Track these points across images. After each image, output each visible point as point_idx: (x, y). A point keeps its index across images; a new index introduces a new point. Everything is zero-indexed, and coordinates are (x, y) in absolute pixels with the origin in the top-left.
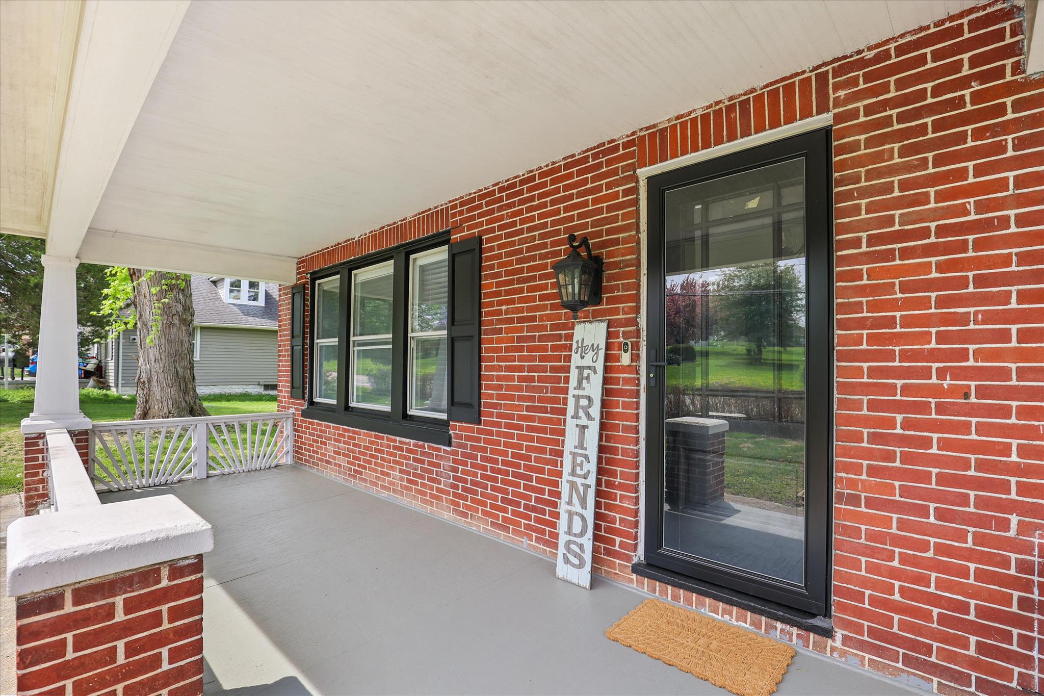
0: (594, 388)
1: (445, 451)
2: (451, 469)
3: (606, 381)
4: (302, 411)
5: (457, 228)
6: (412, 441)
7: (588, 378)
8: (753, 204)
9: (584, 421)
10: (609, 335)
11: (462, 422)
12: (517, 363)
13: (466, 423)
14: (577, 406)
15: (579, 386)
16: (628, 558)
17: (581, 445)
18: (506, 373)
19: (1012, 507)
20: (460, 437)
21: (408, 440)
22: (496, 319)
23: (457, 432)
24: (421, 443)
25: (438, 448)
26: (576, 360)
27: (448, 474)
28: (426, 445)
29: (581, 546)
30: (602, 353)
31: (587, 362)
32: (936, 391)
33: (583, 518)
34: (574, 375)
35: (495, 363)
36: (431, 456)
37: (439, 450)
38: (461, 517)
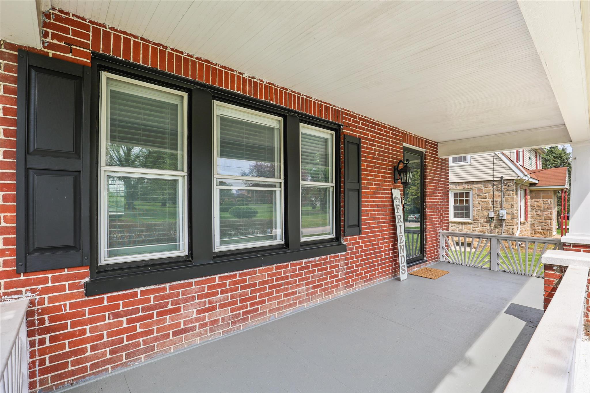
0: (401, 211)
1: (341, 256)
2: (344, 265)
4: (87, 285)
5: (347, 127)
6: (317, 258)
7: (399, 209)
9: (400, 223)
11: (351, 236)
12: (374, 204)
13: (353, 236)
14: (398, 219)
15: (397, 212)
17: (401, 232)
18: (371, 208)
20: (350, 244)
21: (313, 259)
22: (366, 183)
23: (348, 242)
24: (325, 257)
25: (337, 255)
26: (395, 202)
27: (343, 268)
28: (328, 256)
30: (400, 200)
31: (398, 202)
34: (395, 208)
35: (366, 204)
36: (332, 263)
37: (337, 256)
38: (349, 288)
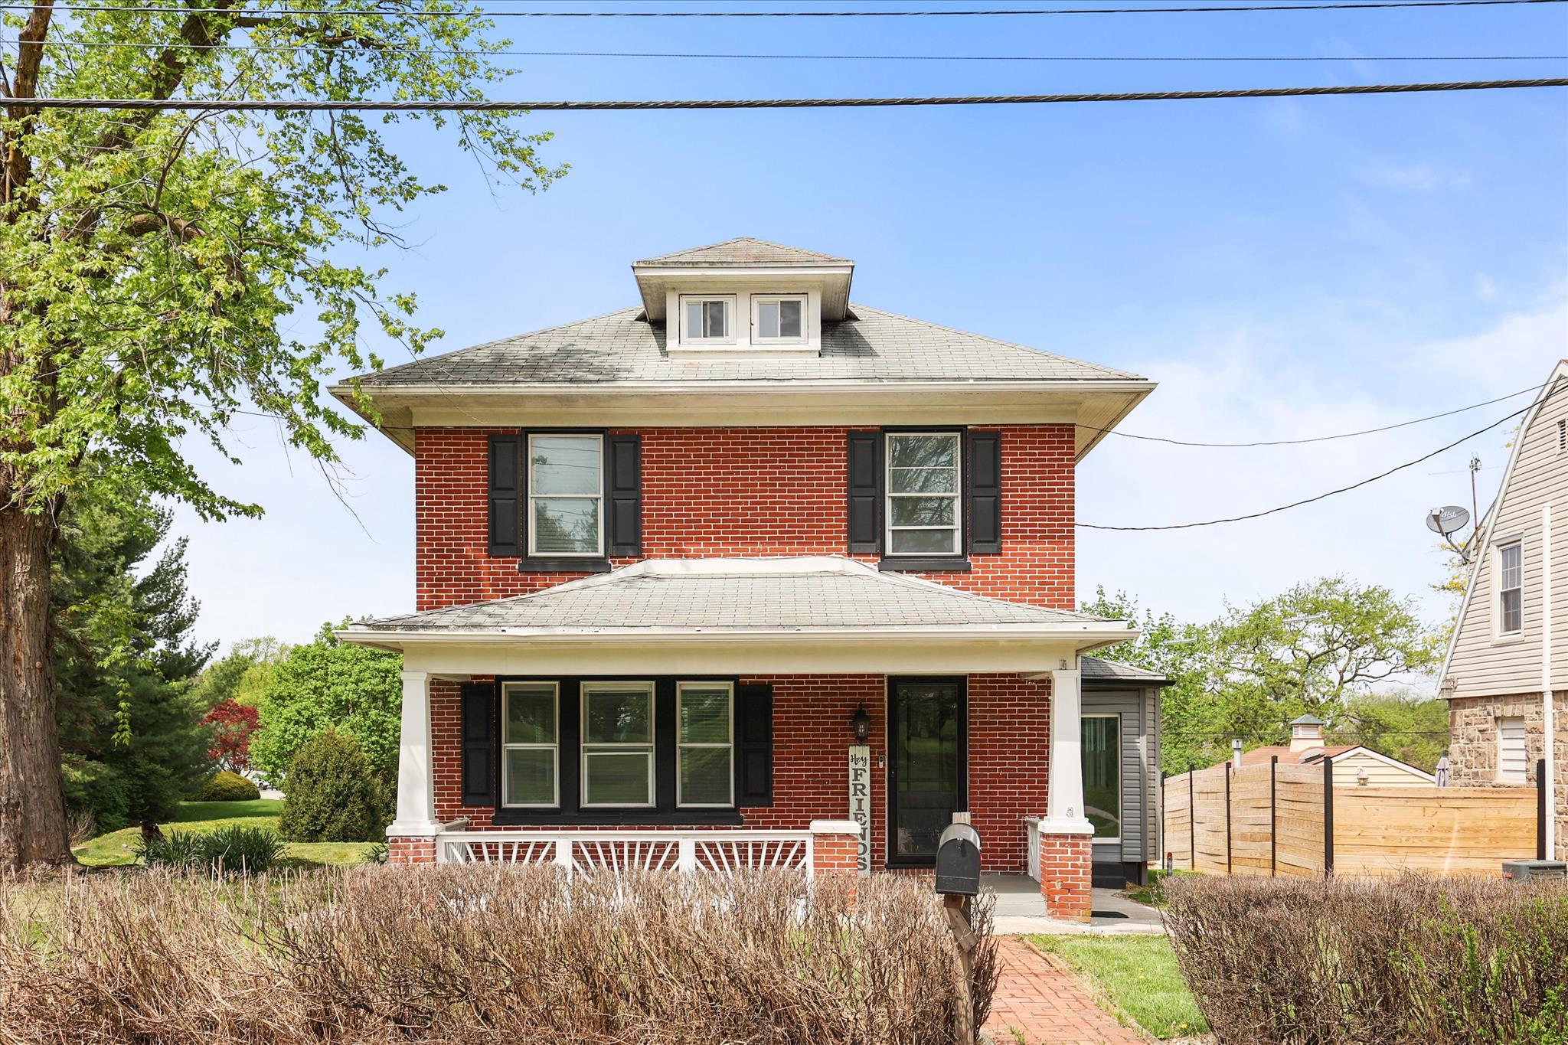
0: (866, 779)
3: (872, 776)
4: (491, 818)
6: (695, 826)
7: (861, 775)
8: (931, 695)
9: (861, 796)
10: (871, 753)
11: (753, 807)
12: (804, 767)
13: (757, 807)
14: (856, 789)
15: (856, 779)
16: (882, 863)
17: (860, 808)
19: (1017, 811)
20: (752, 817)
22: (786, 739)
23: (748, 814)
24: (706, 826)
26: (852, 765)
29: (864, 859)
30: (868, 762)
31: (860, 765)
32: (998, 776)
33: (864, 845)
34: (852, 774)
35: (785, 767)
